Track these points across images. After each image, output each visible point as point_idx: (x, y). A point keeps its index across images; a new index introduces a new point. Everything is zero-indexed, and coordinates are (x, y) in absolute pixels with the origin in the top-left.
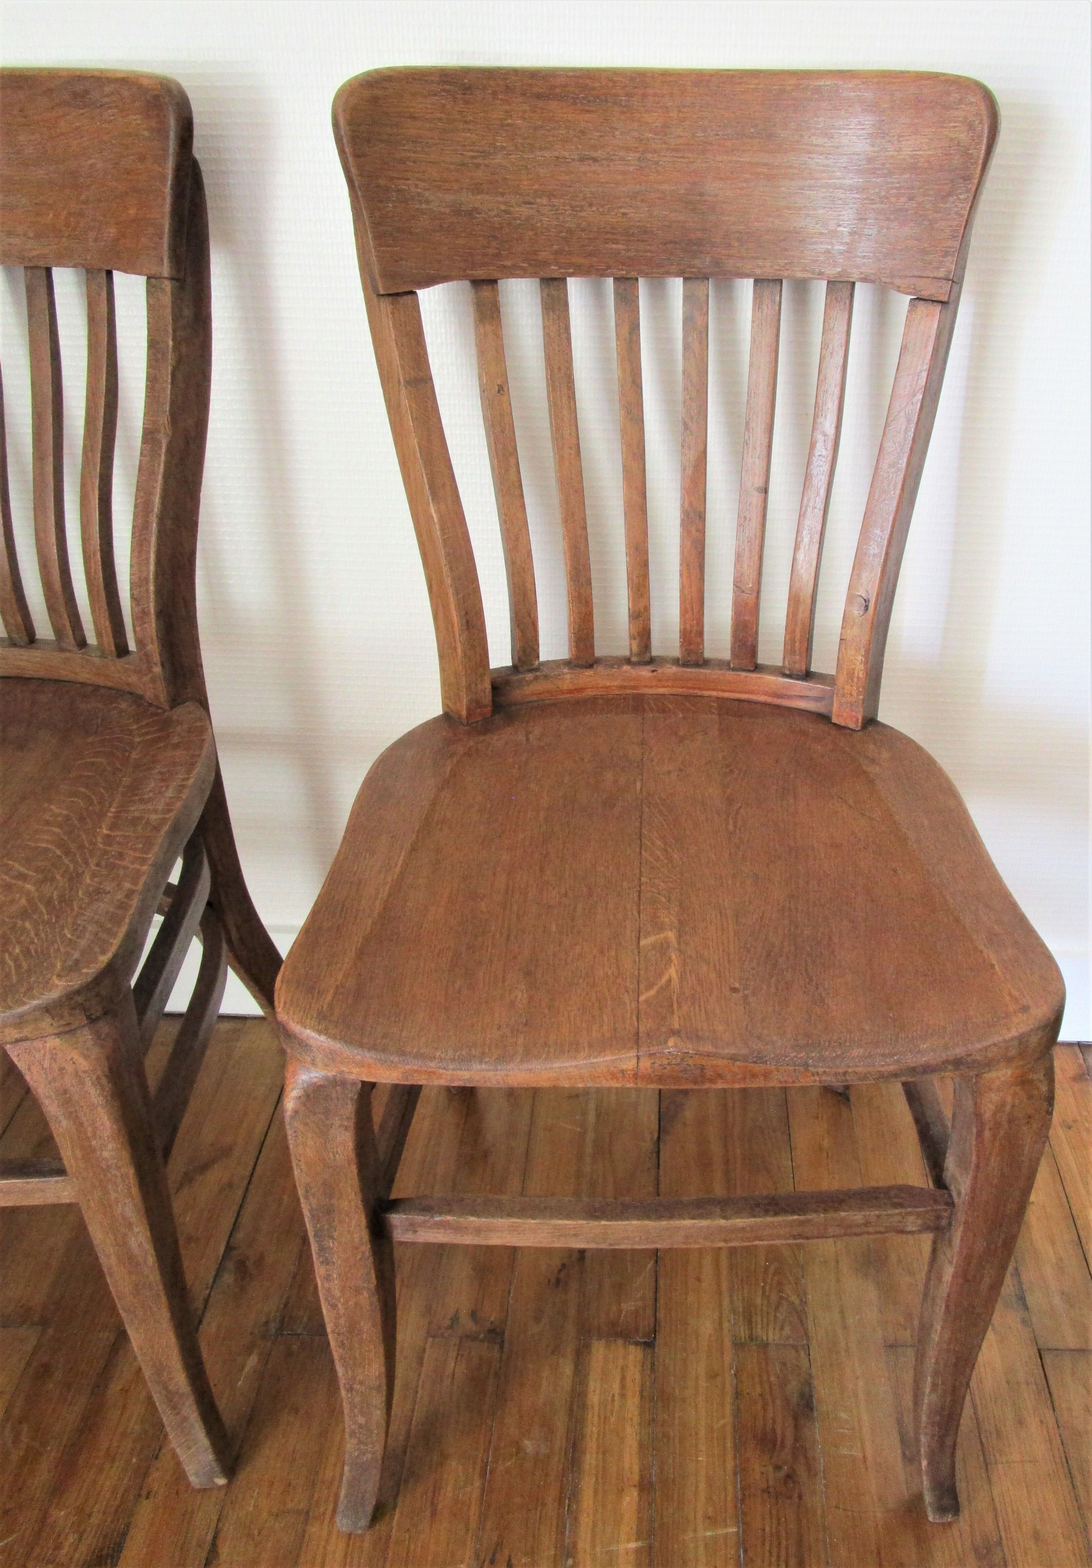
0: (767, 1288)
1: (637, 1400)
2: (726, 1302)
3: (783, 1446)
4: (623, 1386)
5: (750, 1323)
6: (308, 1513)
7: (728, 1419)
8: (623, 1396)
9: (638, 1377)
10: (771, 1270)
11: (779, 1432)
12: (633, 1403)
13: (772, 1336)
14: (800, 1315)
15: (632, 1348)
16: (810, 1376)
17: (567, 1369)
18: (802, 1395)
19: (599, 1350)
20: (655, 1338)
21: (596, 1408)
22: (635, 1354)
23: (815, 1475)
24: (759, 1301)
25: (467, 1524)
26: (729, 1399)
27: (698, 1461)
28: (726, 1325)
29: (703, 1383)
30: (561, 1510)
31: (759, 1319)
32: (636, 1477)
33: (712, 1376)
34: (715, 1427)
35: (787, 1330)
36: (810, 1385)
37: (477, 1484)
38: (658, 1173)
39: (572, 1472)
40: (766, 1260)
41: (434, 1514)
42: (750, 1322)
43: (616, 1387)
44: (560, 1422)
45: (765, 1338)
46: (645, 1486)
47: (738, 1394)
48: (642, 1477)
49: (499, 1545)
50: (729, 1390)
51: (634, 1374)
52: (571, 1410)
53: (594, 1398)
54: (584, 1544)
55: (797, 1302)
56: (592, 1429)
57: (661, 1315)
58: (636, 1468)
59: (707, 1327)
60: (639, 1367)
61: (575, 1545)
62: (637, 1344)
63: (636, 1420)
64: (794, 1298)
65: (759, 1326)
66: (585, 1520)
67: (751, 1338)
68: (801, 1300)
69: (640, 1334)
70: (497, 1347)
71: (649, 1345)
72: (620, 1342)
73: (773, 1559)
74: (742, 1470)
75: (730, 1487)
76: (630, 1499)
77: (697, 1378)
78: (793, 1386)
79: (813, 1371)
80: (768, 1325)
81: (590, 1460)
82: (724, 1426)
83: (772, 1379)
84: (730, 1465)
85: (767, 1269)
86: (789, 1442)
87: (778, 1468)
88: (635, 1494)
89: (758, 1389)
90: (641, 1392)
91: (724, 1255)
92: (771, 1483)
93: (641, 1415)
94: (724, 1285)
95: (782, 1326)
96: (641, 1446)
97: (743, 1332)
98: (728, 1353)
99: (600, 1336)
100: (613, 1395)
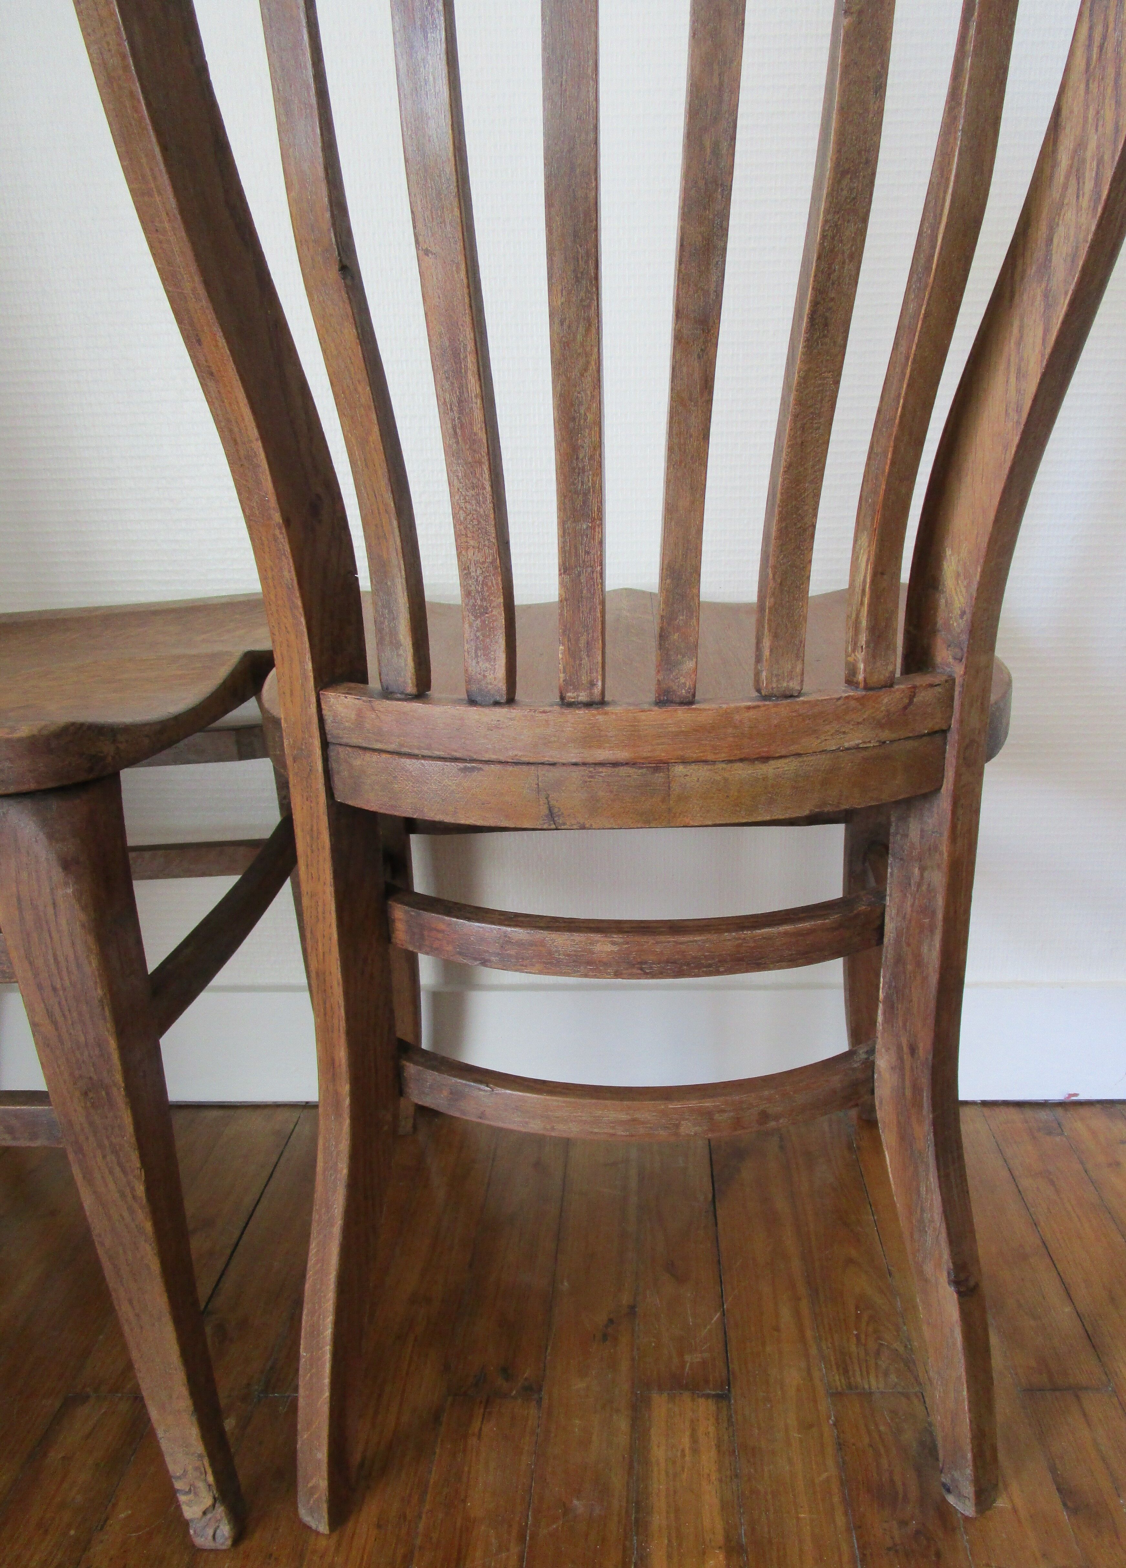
0: (863, 1336)
1: (713, 1453)
2: (814, 1351)
3: (906, 1498)
4: (694, 1440)
7: (832, 1470)
8: (695, 1451)
9: (712, 1429)
10: (865, 1318)
11: (899, 1484)
12: (708, 1459)
13: (875, 1383)
14: (906, 1362)
15: (701, 1401)
16: (930, 1425)
17: (623, 1424)
18: (922, 1444)
19: (660, 1404)
20: (729, 1390)
21: (663, 1465)
22: (705, 1408)
23: (954, 1529)
24: (853, 1348)
26: (830, 1450)
27: (798, 1518)
28: (816, 1374)
29: (795, 1434)
31: (857, 1368)
32: (720, 1538)
33: (806, 1426)
34: (817, 1481)
35: (893, 1378)
36: (930, 1432)
37: (514, 1549)
38: (717, 1230)
39: (637, 1534)
40: (857, 1308)
42: (846, 1371)
43: (686, 1441)
44: (617, 1481)
45: (866, 1386)
46: (733, 1548)
47: (841, 1446)
48: (728, 1538)
50: (829, 1440)
51: (708, 1428)
52: (631, 1467)
53: (659, 1452)
55: (901, 1350)
56: (659, 1484)
57: (735, 1366)
58: (719, 1526)
59: (793, 1377)
60: (712, 1420)
62: (708, 1396)
63: (714, 1477)
64: (896, 1345)
65: (858, 1373)
67: (850, 1386)
68: (906, 1347)
69: (711, 1386)
70: (533, 1404)
71: (723, 1397)
72: (686, 1396)
74: (858, 1526)
75: (844, 1547)
77: (787, 1430)
78: (909, 1436)
79: (933, 1419)
80: (868, 1373)
81: (658, 1520)
82: (828, 1480)
83: (882, 1428)
84: (840, 1520)
85: (858, 1317)
86: (914, 1492)
87: (903, 1523)
88: (721, 1557)
89: (866, 1440)
90: (718, 1446)
91: (804, 1305)
92: (897, 1540)
93: (719, 1470)
94: (809, 1333)
95: (886, 1374)
96: (724, 1506)
97: (838, 1381)
98: (825, 1405)
99: (661, 1389)
100: (683, 1451)
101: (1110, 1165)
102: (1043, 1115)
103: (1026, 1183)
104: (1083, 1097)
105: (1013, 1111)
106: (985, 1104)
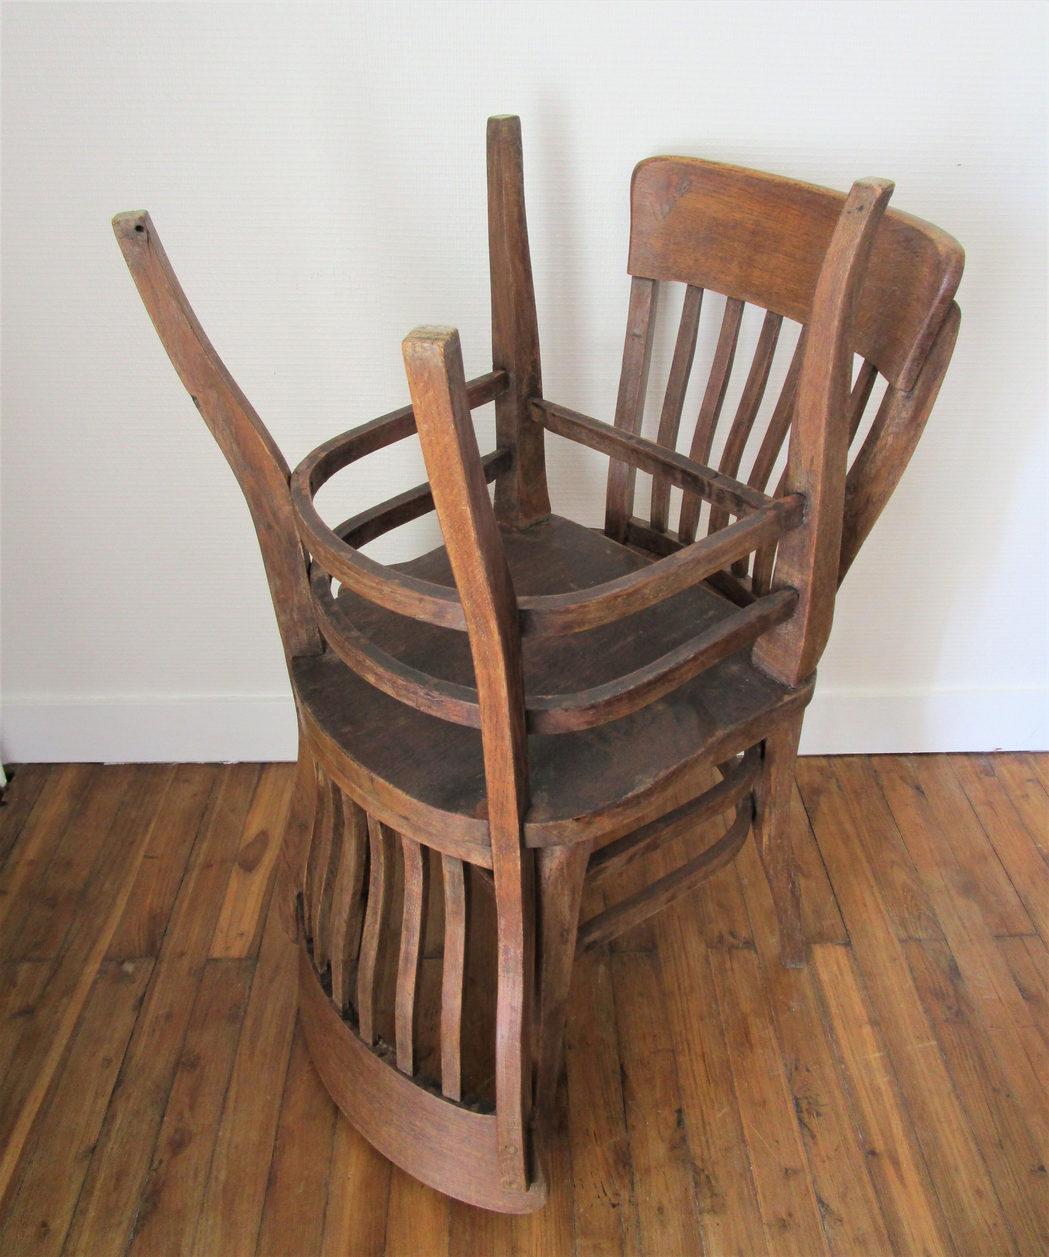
0: (910, 908)
1: (851, 976)
2: (887, 917)
3: (949, 996)
4: (840, 969)
5: (905, 928)
6: (673, 1051)
7: (910, 983)
8: (841, 974)
9: (846, 962)
10: (909, 897)
11: (944, 989)
12: (849, 978)
13: (922, 935)
14: (934, 922)
15: (838, 947)
16: (953, 956)
18: (951, 967)
19: (818, 950)
20: (850, 940)
21: (827, 982)
22: (840, 951)
23: (974, 1010)
24: (907, 915)
25: (773, 1049)
26: (907, 972)
27: (900, 1007)
28: (891, 930)
29: (888, 964)
30: (827, 1039)
31: (911, 927)
32: (866, 1018)
33: (893, 960)
34: (904, 988)
35: (930, 931)
36: (954, 961)
37: (771, 1028)
38: (818, 845)
39: (826, 1018)
40: (904, 892)
41: (751, 1046)
43: (836, 970)
44: (809, 991)
45: (918, 936)
46: (874, 1023)
47: (911, 970)
48: (870, 1019)
49: (797, 1060)
50: (905, 966)
51: (844, 962)
53: (824, 976)
54: (847, 1055)
55: (931, 915)
56: (829, 993)
57: (849, 927)
58: (864, 1013)
59: (880, 932)
60: (846, 957)
61: (843, 1057)
62: (839, 944)
63: (854, 987)
64: (928, 913)
65: (912, 930)
66: (843, 1042)
67: (909, 937)
68: (933, 914)
69: (840, 939)
70: (753, 951)
71: (847, 945)
72: (829, 944)
73: (964, 1057)
74: (928, 1010)
75: (925, 1020)
76: (867, 1030)
77: (884, 961)
78: (944, 964)
79: (954, 954)
80: (917, 929)
81: (834, 1010)
82: (909, 987)
83: (930, 959)
84: (920, 1008)
85: (905, 897)
86: (952, 994)
87: (950, 1008)
88: (869, 1027)
89: (923, 966)
90: (853, 972)
91: (875, 889)
92: (948, 1016)
93: (856, 984)
94: (882, 907)
95: (926, 929)
96: (863, 1001)
97: (903, 934)
98: (898, 946)
99: (815, 943)
100: (836, 975)
101: (1023, 797)
102: (982, 761)
103: (979, 809)
104: (1005, 749)
105: (964, 758)
106: (948, 754)
